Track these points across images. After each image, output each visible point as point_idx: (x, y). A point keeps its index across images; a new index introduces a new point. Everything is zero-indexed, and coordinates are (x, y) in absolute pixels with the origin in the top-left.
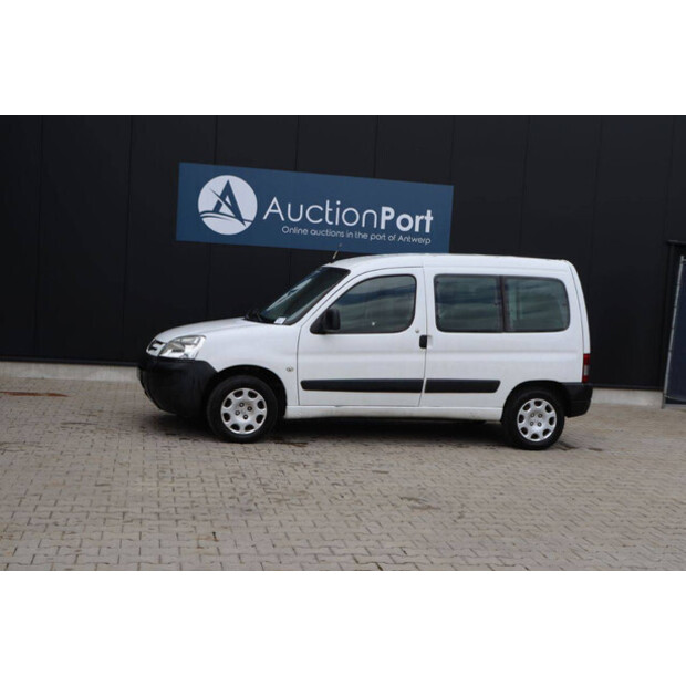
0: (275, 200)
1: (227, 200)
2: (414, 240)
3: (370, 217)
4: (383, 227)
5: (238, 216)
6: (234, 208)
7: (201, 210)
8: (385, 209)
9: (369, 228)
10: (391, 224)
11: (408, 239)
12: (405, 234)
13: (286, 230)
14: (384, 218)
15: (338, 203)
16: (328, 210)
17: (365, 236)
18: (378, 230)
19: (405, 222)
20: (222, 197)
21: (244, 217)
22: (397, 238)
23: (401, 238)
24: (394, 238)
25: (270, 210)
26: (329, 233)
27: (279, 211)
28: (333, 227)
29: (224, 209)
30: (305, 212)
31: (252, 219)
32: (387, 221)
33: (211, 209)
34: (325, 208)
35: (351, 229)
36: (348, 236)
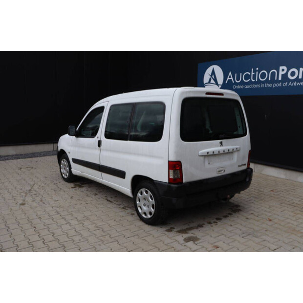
0: (230, 73)
1: (213, 77)
2: (299, 84)
3: (273, 73)
4: (280, 78)
5: (217, 84)
6: (215, 80)
7: (204, 83)
8: (281, 68)
9: (273, 81)
10: (285, 76)
11: (295, 84)
12: (293, 81)
13: (234, 87)
14: (281, 73)
15: (257, 69)
16: (253, 73)
17: (270, 85)
18: (278, 81)
19: (293, 74)
20: (211, 76)
21: (219, 84)
22: (288, 85)
23: (290, 83)
24: (286, 84)
25: (228, 78)
26: (253, 86)
27: (232, 78)
28: (255, 83)
29: (212, 81)
30: (242, 77)
31: (222, 84)
32: (282, 75)
33: (208, 82)
34: (251, 73)
35: (263, 82)
36: (262, 86)
